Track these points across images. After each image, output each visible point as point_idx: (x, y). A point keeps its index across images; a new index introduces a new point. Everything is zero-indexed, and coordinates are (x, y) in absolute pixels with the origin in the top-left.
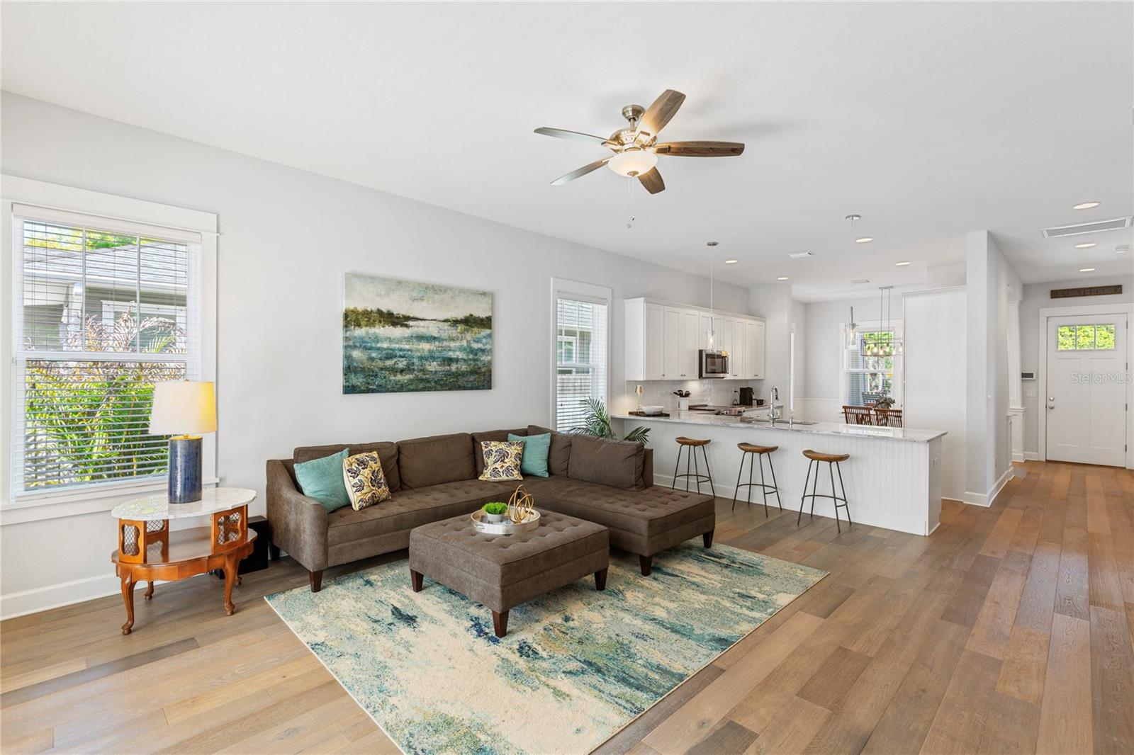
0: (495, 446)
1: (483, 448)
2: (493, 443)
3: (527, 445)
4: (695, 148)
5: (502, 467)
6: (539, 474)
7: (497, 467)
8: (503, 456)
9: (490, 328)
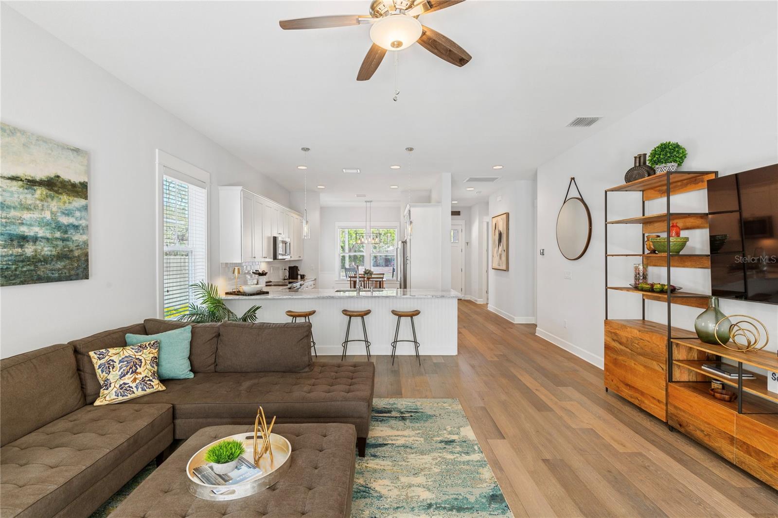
0: (115, 354)
1: (94, 361)
2: (112, 351)
3: (163, 345)
4: (440, 44)
5: (135, 380)
6: (182, 377)
7: (126, 381)
8: (133, 366)
9: (86, 198)
